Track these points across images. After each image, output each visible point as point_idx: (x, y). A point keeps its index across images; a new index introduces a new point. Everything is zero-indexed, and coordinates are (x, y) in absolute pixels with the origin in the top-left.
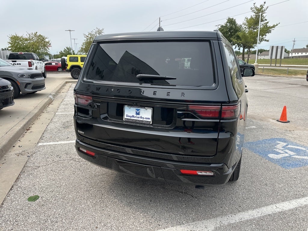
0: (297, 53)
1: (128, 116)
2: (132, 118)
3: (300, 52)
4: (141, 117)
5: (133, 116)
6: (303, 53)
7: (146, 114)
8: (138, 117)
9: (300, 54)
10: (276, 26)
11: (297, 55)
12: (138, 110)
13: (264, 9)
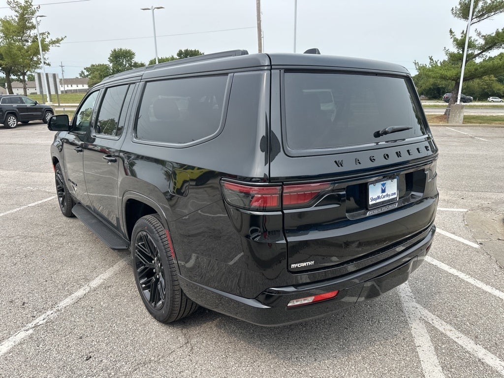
0: (70, 86)
1: (373, 200)
2: (378, 201)
3: (74, 84)
4: (387, 195)
5: (379, 197)
6: (84, 85)
7: (392, 188)
8: (384, 197)
9: (74, 87)
10: (61, 40)
11: (70, 88)
12: (383, 185)
13: (33, 8)
